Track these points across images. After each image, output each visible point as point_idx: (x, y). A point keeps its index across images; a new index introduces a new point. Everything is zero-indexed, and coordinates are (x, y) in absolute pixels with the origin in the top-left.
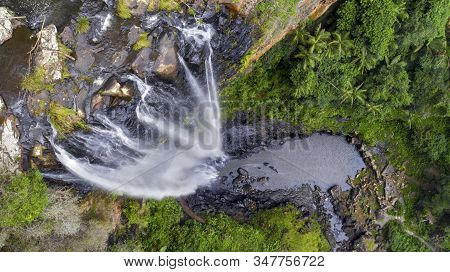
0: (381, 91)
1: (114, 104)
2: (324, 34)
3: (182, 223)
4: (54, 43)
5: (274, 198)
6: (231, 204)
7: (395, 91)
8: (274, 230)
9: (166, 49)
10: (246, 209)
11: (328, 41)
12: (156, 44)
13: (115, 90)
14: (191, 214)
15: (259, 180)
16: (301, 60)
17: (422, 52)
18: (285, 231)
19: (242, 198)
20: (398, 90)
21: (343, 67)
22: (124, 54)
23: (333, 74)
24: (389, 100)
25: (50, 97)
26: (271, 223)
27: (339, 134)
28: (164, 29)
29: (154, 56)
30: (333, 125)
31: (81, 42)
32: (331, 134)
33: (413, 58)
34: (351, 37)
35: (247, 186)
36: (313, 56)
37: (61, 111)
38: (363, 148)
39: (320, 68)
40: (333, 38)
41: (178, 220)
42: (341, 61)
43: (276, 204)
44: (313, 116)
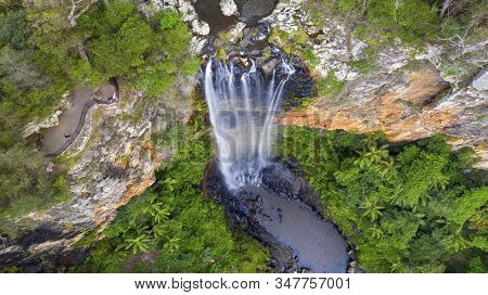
0: (391, 222)
1: (239, 65)
2: (385, 153)
3: (195, 186)
4: (240, 30)
5: (262, 235)
6: (232, 210)
7: (400, 231)
8: (243, 251)
9: (272, 63)
10: (238, 223)
11: (383, 159)
12: (271, 59)
13: (244, 60)
14: (204, 188)
15: (265, 215)
16: (358, 156)
17: (441, 225)
18: (249, 260)
19: (242, 215)
20: (402, 233)
21: (381, 187)
22: (258, 52)
23: (371, 185)
24: (390, 235)
25: (224, 45)
26: (245, 246)
27: (345, 238)
28: (278, 56)
29: (266, 62)
30: (346, 227)
31: (249, 37)
32: (340, 233)
33: (432, 225)
34: (399, 170)
35: (252, 211)
36: (367, 160)
37: (222, 51)
38: (352, 264)
39: (366, 174)
40: (388, 160)
41: (194, 183)
42: (384, 183)
43: (260, 240)
44: (338, 206)
